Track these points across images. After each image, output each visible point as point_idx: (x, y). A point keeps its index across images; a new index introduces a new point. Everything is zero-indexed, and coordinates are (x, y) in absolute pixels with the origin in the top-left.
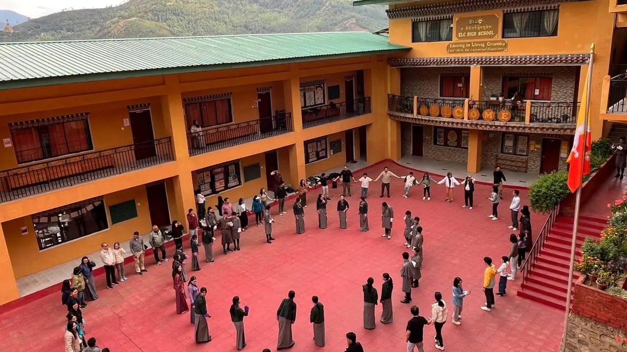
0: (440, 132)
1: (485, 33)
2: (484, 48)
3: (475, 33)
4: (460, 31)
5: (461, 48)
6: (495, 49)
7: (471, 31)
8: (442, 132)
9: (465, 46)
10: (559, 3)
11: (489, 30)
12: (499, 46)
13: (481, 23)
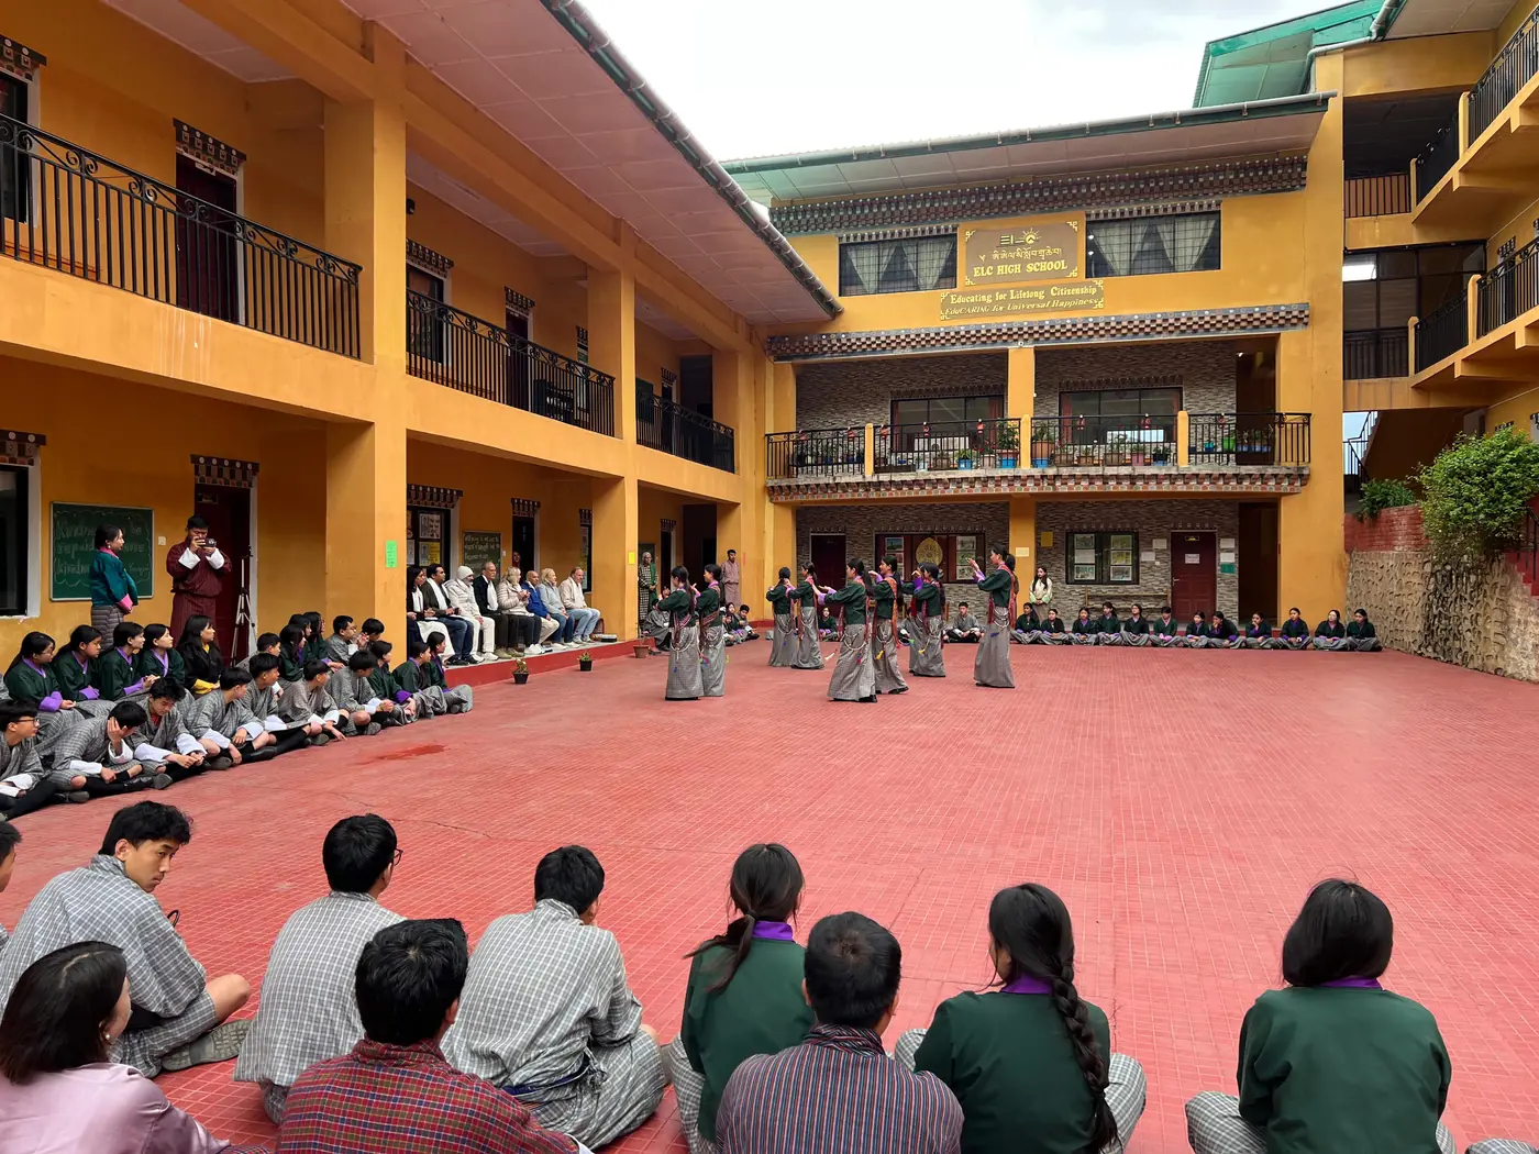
0: (892, 548)
1: (1045, 266)
2: (1045, 301)
3: (1017, 268)
4: (979, 264)
5: (982, 304)
6: (1070, 304)
7: (1008, 261)
8: (900, 547)
9: (993, 298)
10: (1218, 198)
11: (1054, 258)
12: (1081, 297)
13: (1031, 241)
